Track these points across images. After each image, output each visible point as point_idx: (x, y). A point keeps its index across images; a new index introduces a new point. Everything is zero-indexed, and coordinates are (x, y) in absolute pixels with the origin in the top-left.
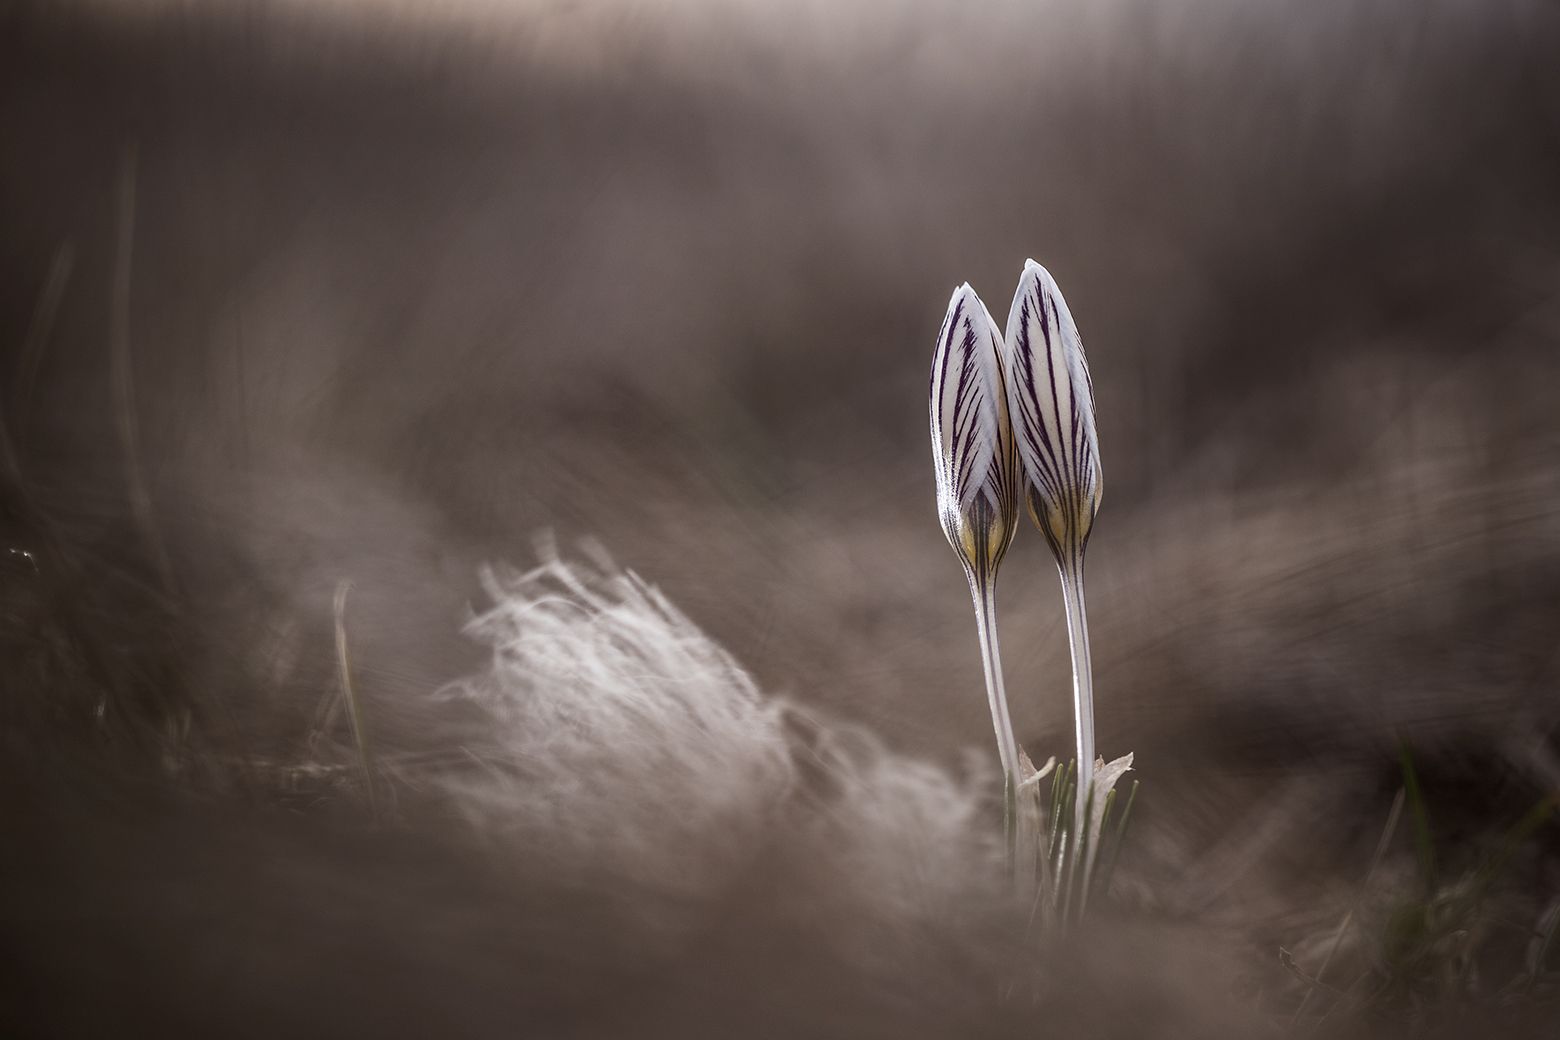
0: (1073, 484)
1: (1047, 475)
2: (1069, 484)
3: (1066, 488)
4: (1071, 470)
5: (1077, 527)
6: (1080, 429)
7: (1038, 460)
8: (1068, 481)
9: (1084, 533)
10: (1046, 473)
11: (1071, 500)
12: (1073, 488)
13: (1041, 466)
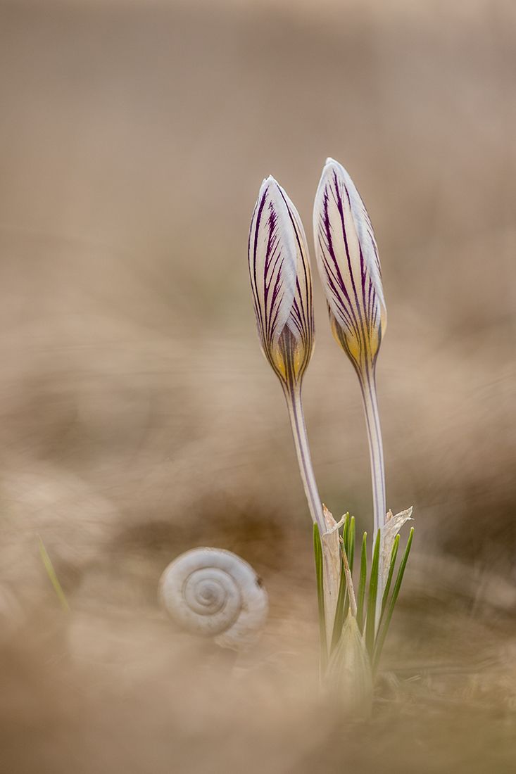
0: (363, 318)
4: (362, 308)
5: (368, 348)
6: (367, 279)
7: (338, 302)
8: (360, 316)
10: (344, 311)
12: (364, 321)
13: (341, 306)
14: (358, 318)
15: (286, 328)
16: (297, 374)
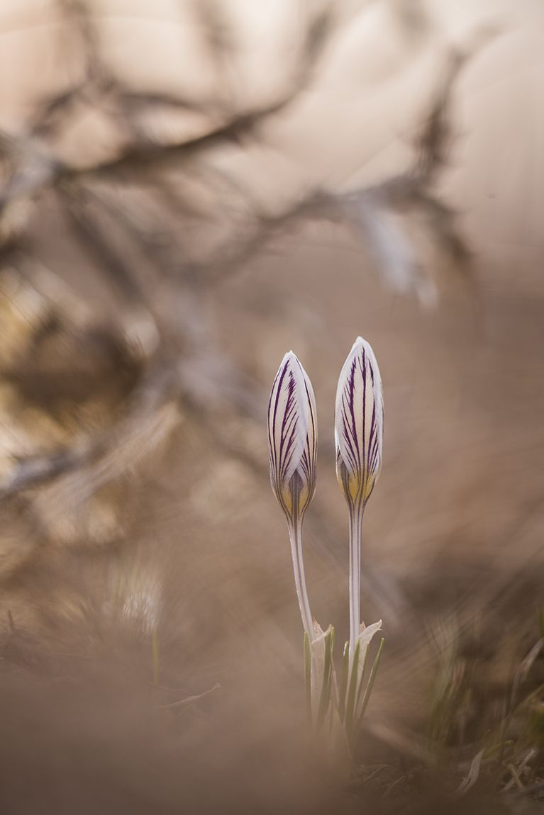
0: (366, 466)
1: (353, 459)
2: (364, 465)
3: (362, 467)
4: (366, 457)
5: (364, 491)
6: (374, 436)
7: (349, 449)
8: (364, 463)
9: (367, 495)
10: (352, 457)
11: (364, 475)
12: (366, 468)
13: (350, 453)
14: (362, 464)
15: (296, 472)
16: (300, 511)
